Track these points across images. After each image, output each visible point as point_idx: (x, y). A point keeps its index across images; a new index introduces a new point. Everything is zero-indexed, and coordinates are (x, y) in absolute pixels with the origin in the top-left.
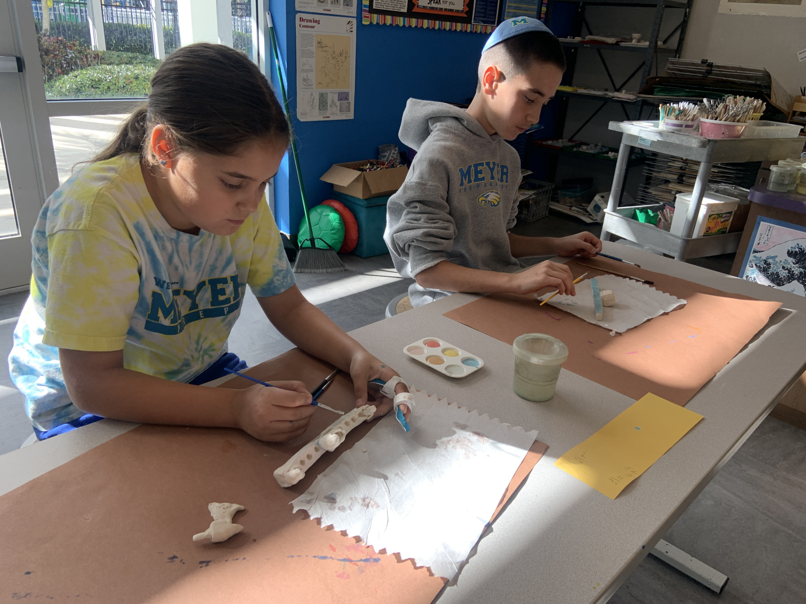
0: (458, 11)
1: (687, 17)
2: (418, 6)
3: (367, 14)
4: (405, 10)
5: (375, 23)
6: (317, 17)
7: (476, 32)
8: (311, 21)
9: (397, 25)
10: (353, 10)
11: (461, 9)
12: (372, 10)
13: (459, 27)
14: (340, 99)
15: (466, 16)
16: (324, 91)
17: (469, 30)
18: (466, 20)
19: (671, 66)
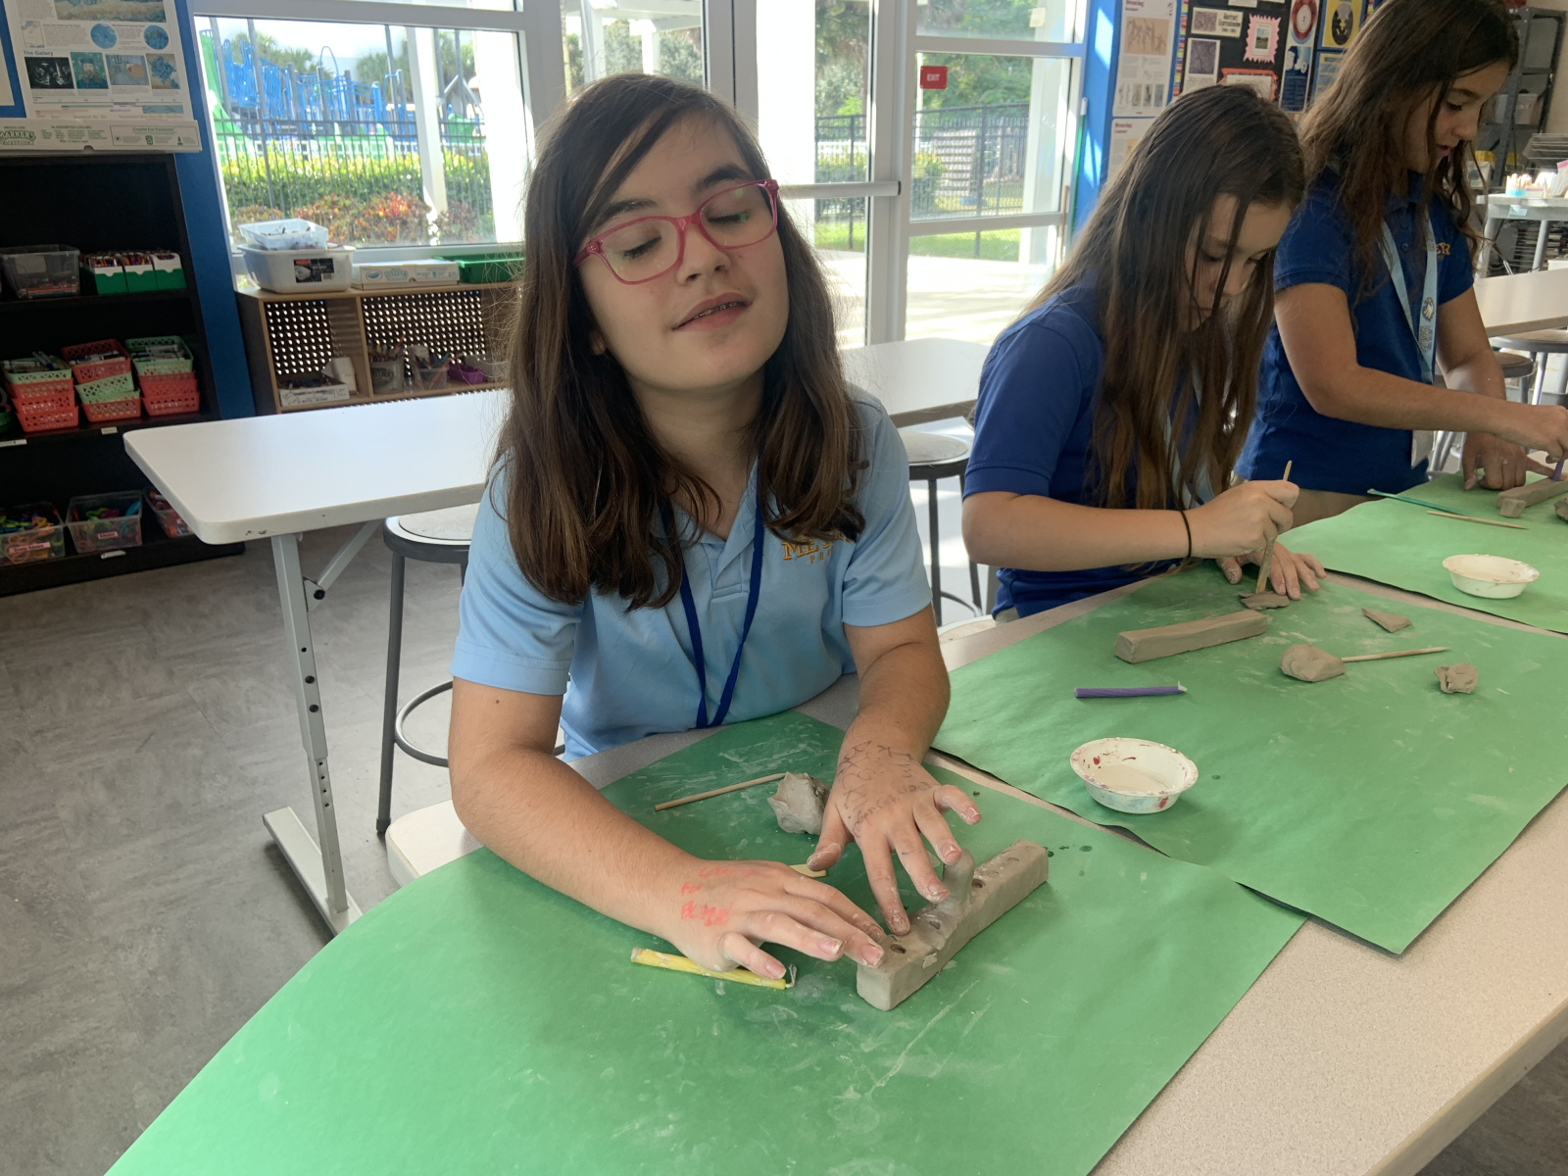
1: (1550, 83)
6: (1129, 121)
8: (1123, 126)
19: (1535, 144)
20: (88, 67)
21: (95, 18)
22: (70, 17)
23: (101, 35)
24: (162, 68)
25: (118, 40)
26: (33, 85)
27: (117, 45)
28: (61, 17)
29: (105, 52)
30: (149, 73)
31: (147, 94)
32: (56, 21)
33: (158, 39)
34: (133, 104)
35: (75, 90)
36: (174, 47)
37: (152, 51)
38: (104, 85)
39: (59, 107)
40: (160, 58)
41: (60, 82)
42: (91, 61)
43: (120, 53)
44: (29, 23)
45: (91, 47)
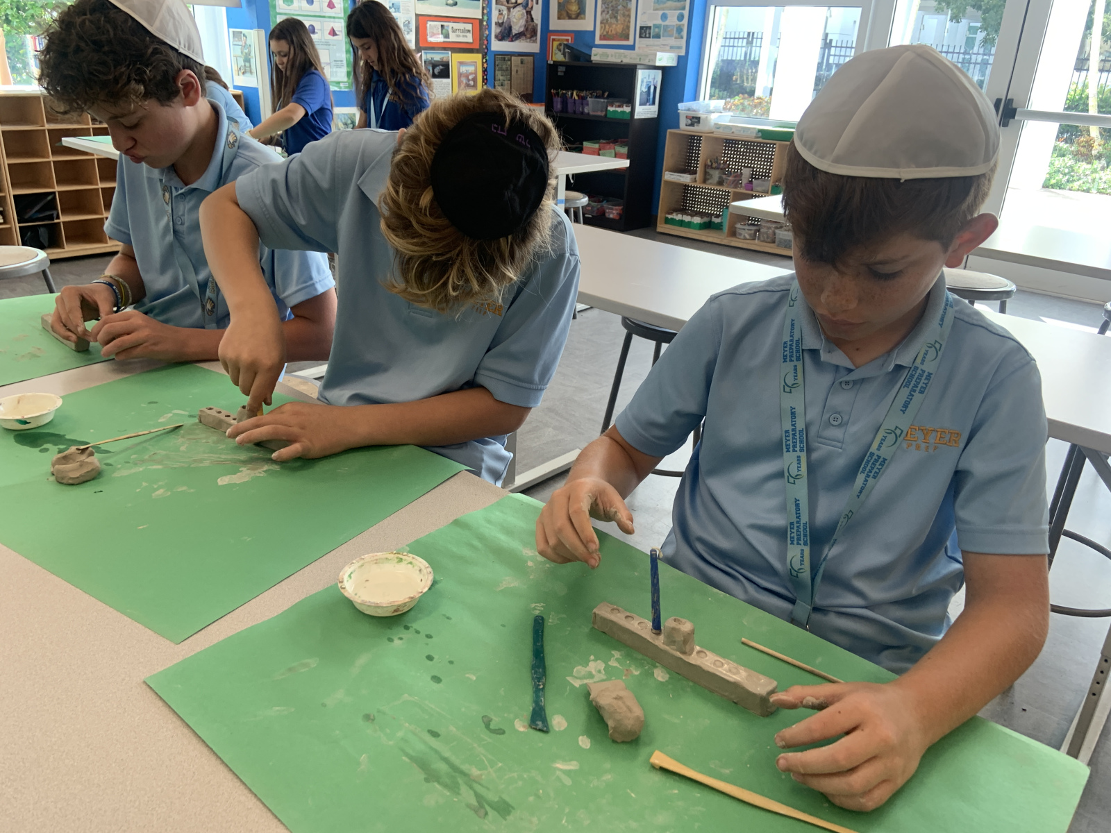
20: (657, 30)
21: (664, 10)
22: (656, 9)
23: (664, 17)
24: (679, 30)
25: (669, 18)
26: (640, 37)
27: (668, 21)
28: (654, 10)
29: (663, 23)
30: (675, 32)
31: (672, 41)
32: (652, 11)
33: (681, 18)
34: (667, 45)
35: (651, 39)
36: (685, 21)
37: (678, 23)
38: (660, 37)
39: (645, 46)
40: (680, 26)
41: (647, 36)
42: (658, 27)
43: (668, 24)
44: (644, 13)
45: (659, 22)
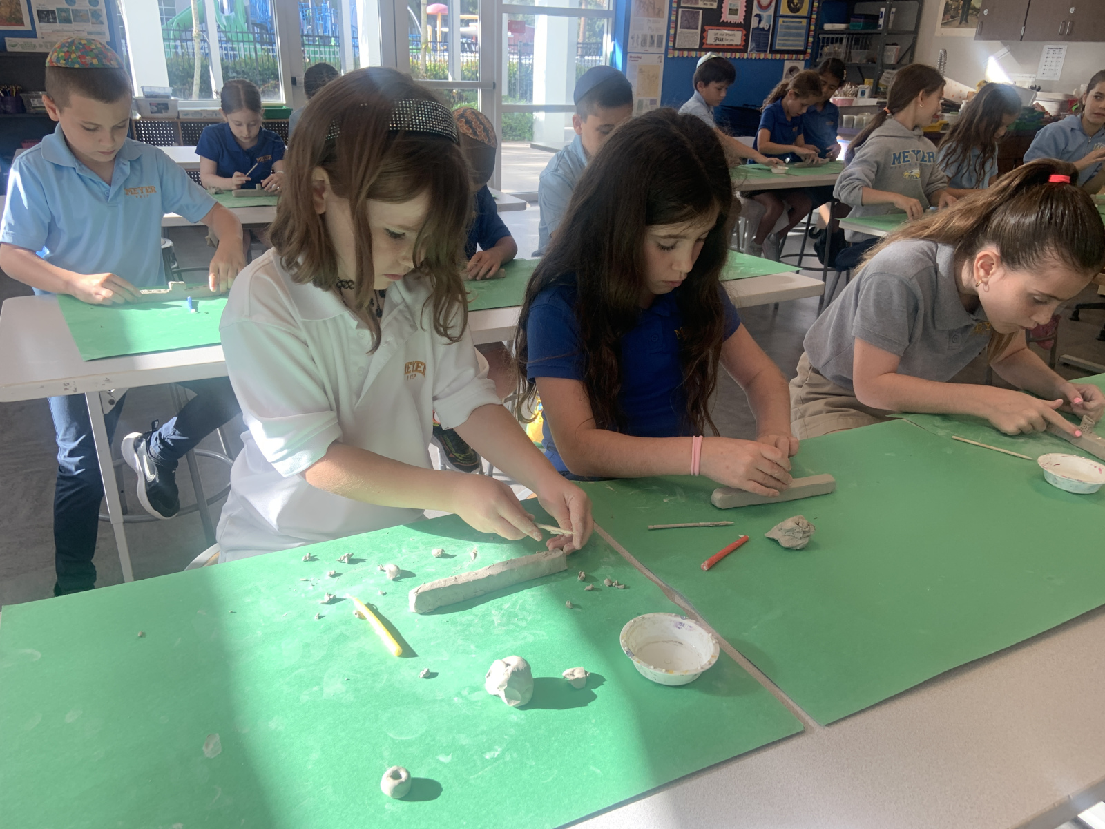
0: (737, 45)
1: (915, 39)
2: (707, 44)
3: (671, 51)
4: (697, 47)
5: (676, 56)
6: (640, 55)
7: (751, 58)
8: (636, 57)
9: (691, 57)
10: (663, 49)
11: (739, 43)
12: (674, 48)
13: (738, 55)
14: (651, 104)
15: (742, 48)
16: (641, 98)
17: (745, 57)
18: (745, 50)
20: (64, 14)
24: (96, 15)
26: (40, 21)
27: (76, 5)
29: (71, 8)
30: (90, 17)
31: (89, 26)
33: (94, 2)
34: (83, 31)
35: (58, 24)
37: (91, 7)
38: (70, 22)
39: (50, 31)
40: (95, 11)
41: (51, 20)
42: (65, 12)
43: (79, 8)
45: (65, 6)
